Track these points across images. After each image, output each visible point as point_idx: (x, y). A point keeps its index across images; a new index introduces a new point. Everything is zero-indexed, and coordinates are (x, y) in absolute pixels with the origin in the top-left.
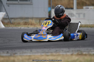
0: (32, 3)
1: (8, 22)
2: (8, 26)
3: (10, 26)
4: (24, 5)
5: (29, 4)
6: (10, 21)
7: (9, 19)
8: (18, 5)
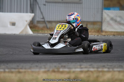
0: (81, 2)
1: (44, 27)
2: (43, 32)
3: (46, 32)
4: (69, 4)
5: (77, 3)
6: (47, 26)
7: (45, 23)
8: (61, 5)
